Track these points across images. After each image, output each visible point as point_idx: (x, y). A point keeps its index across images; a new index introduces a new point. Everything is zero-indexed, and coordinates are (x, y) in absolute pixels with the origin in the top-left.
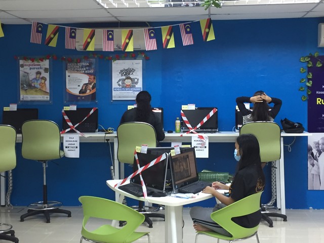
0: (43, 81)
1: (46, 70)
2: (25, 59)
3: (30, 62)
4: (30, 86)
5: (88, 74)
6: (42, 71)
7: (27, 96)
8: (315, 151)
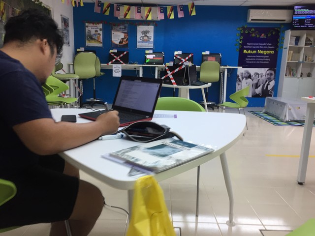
0: (99, 36)
1: (100, 30)
2: (89, 22)
3: (91, 25)
4: (91, 38)
5: (123, 33)
6: (98, 30)
7: (89, 44)
8: (240, 78)
